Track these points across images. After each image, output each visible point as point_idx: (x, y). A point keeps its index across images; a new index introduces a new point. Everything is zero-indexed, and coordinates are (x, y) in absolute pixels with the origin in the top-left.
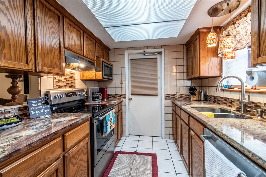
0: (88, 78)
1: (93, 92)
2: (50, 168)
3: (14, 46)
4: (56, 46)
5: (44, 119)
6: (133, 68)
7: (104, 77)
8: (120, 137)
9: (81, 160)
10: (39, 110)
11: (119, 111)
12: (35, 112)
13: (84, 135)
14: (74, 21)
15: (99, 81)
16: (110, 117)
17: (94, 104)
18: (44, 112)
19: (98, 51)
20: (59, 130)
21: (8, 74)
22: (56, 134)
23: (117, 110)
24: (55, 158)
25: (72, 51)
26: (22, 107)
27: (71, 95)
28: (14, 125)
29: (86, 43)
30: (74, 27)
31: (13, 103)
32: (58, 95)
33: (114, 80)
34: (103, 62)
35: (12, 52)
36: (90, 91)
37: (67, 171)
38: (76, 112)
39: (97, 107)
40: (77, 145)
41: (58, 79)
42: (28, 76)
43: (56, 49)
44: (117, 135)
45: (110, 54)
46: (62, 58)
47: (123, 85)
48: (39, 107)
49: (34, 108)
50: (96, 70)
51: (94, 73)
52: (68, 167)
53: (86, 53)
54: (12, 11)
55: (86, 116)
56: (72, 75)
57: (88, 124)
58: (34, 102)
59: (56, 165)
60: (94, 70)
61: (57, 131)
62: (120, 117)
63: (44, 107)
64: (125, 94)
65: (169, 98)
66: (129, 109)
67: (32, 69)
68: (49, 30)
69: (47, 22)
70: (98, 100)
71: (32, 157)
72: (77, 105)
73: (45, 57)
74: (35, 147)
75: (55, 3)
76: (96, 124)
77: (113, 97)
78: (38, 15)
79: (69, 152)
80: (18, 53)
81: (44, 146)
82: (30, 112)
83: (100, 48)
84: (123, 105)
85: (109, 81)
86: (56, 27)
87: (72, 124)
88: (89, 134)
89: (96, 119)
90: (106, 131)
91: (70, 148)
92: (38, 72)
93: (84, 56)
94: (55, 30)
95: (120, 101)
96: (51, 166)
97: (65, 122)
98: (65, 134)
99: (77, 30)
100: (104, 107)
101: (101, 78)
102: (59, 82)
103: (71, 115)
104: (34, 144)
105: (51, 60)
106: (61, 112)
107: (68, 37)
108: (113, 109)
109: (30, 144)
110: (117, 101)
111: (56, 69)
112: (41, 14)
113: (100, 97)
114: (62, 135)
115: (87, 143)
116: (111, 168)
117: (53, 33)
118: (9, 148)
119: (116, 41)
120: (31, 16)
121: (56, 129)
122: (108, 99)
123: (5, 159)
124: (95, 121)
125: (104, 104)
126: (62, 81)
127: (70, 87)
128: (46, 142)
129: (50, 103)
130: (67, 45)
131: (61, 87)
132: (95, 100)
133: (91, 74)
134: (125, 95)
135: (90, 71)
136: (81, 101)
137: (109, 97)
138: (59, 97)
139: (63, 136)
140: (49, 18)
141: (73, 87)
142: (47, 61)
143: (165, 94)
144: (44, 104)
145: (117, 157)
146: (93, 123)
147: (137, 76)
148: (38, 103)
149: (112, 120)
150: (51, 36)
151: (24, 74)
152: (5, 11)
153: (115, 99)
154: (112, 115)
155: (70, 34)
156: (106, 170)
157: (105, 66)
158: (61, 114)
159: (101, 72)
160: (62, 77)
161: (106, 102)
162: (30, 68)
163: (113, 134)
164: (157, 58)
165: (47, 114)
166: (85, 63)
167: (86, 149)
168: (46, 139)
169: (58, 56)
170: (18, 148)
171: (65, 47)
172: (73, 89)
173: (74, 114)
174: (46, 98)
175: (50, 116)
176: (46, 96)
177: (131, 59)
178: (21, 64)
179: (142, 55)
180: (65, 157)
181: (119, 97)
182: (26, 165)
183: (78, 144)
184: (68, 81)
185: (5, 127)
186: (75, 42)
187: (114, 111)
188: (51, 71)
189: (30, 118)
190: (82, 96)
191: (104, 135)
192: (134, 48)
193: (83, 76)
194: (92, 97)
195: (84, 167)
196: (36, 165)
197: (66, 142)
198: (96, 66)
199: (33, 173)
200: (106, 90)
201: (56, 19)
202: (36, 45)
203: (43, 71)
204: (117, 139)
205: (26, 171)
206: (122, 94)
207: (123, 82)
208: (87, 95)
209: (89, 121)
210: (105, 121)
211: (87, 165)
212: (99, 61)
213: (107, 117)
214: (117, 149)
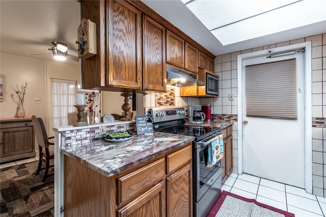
0: (188, 94)
1: (194, 111)
2: (154, 189)
3: (128, 67)
4: (159, 62)
5: (148, 137)
6: (249, 78)
7: (208, 92)
8: (229, 173)
9: (182, 189)
10: (144, 127)
11: (228, 137)
12: (141, 129)
13: (186, 161)
14: (176, 31)
15: (200, 98)
16: (216, 143)
17: (196, 125)
18: (148, 129)
19: (200, 61)
20: (162, 151)
21: (122, 93)
22: (160, 154)
23: (225, 136)
24: (159, 179)
25: (173, 65)
26: (131, 123)
27: (171, 113)
28: (126, 139)
29: (187, 53)
30: (175, 38)
31: (125, 119)
32: (159, 113)
33: (220, 95)
34: (207, 73)
35: (127, 73)
36: (190, 110)
37: (169, 196)
38: (176, 133)
39: (199, 129)
40: (178, 171)
41: (160, 96)
42: (136, 94)
43: (159, 65)
44: (224, 169)
45: (215, 63)
46: (164, 74)
47: (234, 103)
48: (144, 125)
49: (140, 125)
50: (198, 85)
51: (196, 88)
52: (170, 193)
53: (187, 65)
54: (127, 36)
55: (188, 139)
56: (172, 92)
57: (190, 149)
58: (140, 119)
59: (160, 187)
60: (196, 84)
61: (161, 151)
62: (229, 146)
63: (148, 124)
64: (236, 115)
65: (323, 125)
66: (243, 136)
67: (140, 87)
68: (153, 47)
69: (152, 39)
70: (200, 121)
71: (141, 173)
72: (177, 125)
73: (150, 74)
74: (143, 164)
75: (159, 18)
76: (199, 151)
77: (219, 117)
78: (145, 34)
79: (171, 177)
80: (131, 73)
81: (150, 164)
82: (138, 128)
83: (204, 57)
84: (233, 129)
85: (214, 97)
86: (159, 42)
87: (174, 146)
88: (192, 160)
89: (199, 144)
90: (212, 162)
91: (172, 173)
92: (144, 90)
93: (185, 69)
94: (159, 46)
95: (229, 124)
96: (156, 186)
97: (168, 142)
98: (167, 156)
99: (179, 41)
100: (207, 130)
101: (204, 94)
102: (160, 100)
103: (172, 136)
104: (143, 160)
105: (155, 77)
106: (162, 131)
107: (170, 51)
108: (219, 134)
109: (140, 160)
110: (225, 124)
111: (159, 86)
112: (148, 32)
113: (203, 117)
114: (164, 156)
115: (189, 171)
116: (218, 212)
117: (157, 48)
118: (126, 160)
119: (224, 45)
120: (140, 37)
121: (160, 149)
122: (212, 120)
123: (123, 168)
124: (198, 146)
125: (208, 127)
126: (163, 98)
127: (170, 105)
128: (152, 160)
129: (152, 121)
130: (168, 60)
131: (162, 105)
132: (197, 120)
133: (192, 89)
134: (236, 117)
135: (191, 86)
136: (181, 120)
137: (214, 117)
138: (160, 115)
139: (166, 157)
140: (154, 35)
141: (173, 105)
142: (151, 78)
143: (313, 118)
144: (148, 121)
145: (225, 199)
146: (195, 148)
147: (256, 90)
148: (143, 120)
149: (219, 148)
150: (155, 52)
151: (133, 92)
152: (123, 38)
153: (222, 120)
154: (219, 142)
155: (172, 47)
156: (210, 212)
157: (209, 78)
158: (162, 134)
159: (204, 87)
160: (163, 94)
161: (210, 123)
162: (139, 87)
163: (219, 167)
164: (295, 59)
165: (150, 132)
166: (187, 77)
167: (188, 178)
168: (152, 157)
169: (160, 72)
170: (132, 161)
171: (167, 61)
172: (173, 107)
173: (175, 134)
174: (149, 115)
175: (153, 134)
176: (149, 114)
177: (246, 66)
178: (132, 83)
179: (265, 57)
180: (168, 181)
181: (227, 118)
182: (136, 179)
183: (180, 170)
184: (168, 98)
185: (121, 139)
186: (176, 55)
187: (221, 136)
188: (155, 88)
189: (137, 134)
190: (182, 115)
191: (208, 166)
192: (252, 50)
193: (183, 92)
194: (193, 117)
195: (185, 198)
196: (144, 182)
197: (169, 165)
198: (198, 80)
199: (142, 188)
200: (210, 109)
201: (159, 35)
202: (144, 64)
203: (148, 88)
204: (224, 174)
205: (137, 184)
206: (232, 115)
207: (234, 99)
208: (187, 114)
209: (190, 145)
210: (210, 149)
211: (189, 197)
212: (202, 73)
213: (212, 144)
214: (225, 188)
